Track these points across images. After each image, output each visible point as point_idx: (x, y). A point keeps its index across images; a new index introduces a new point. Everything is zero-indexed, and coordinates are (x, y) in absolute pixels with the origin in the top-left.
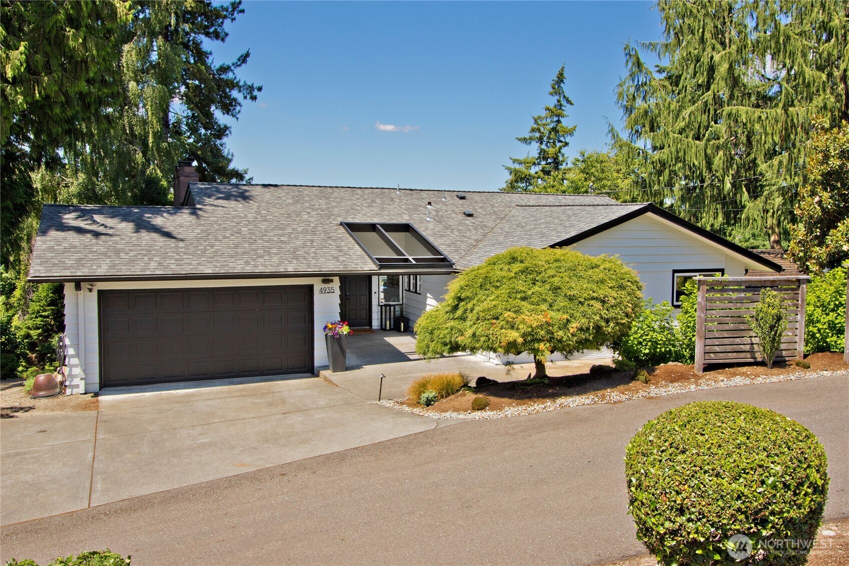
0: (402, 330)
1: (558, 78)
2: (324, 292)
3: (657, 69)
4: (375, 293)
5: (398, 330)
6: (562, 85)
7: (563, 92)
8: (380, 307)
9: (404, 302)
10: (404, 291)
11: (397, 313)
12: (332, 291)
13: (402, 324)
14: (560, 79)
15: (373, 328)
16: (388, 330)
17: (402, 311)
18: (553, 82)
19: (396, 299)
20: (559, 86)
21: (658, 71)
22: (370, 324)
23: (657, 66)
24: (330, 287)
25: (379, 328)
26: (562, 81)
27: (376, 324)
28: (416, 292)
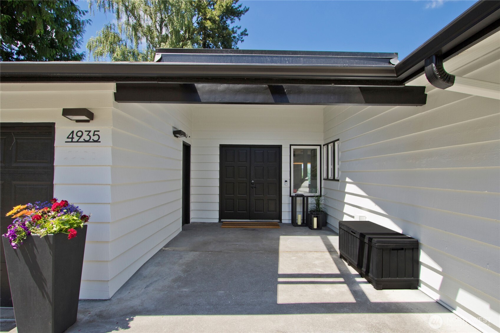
0: (315, 226)
2: (76, 139)
4: (286, 181)
5: (311, 227)
8: (291, 198)
9: (322, 194)
10: (323, 181)
11: (309, 206)
12: (96, 138)
13: (315, 219)
15: (283, 221)
16: (300, 226)
17: (318, 204)
19: (314, 190)
22: (280, 218)
24: (93, 129)
25: (290, 222)
27: (286, 217)
28: (334, 179)
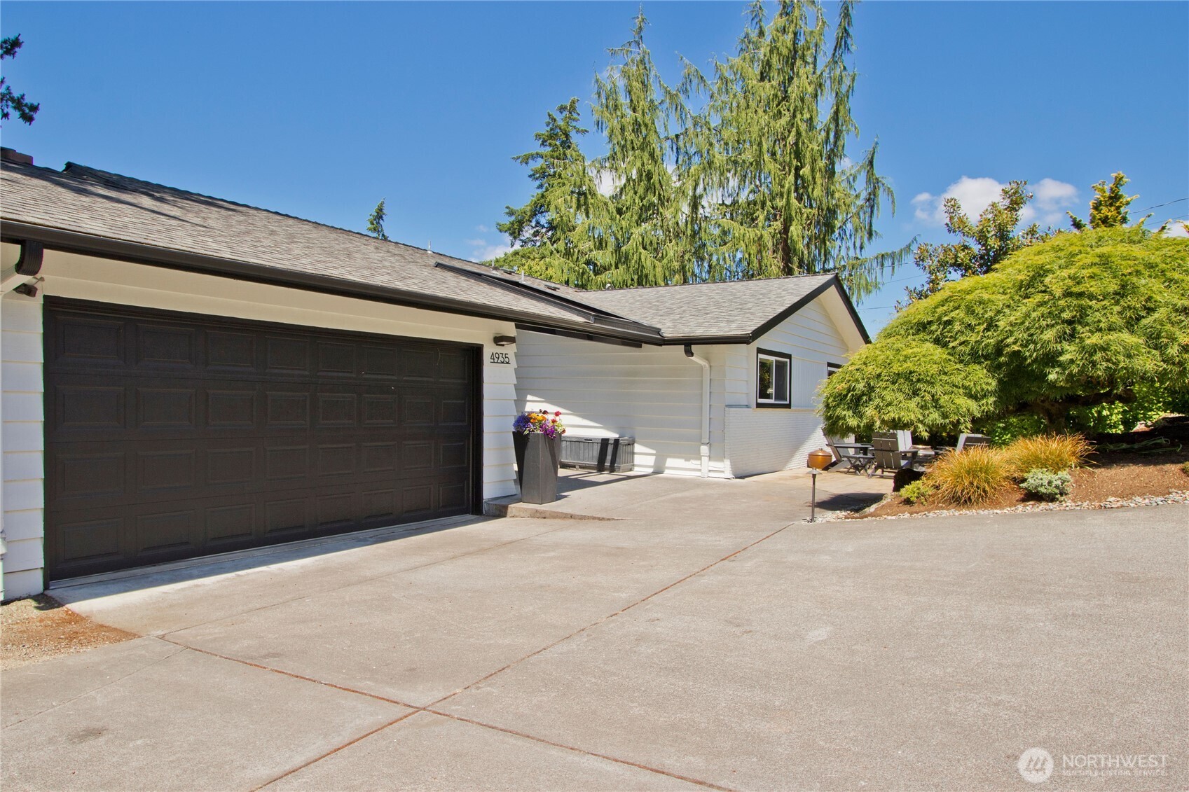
1: (378, 213)
2: (496, 361)
3: (507, 210)
6: (381, 222)
7: (382, 230)
12: (507, 360)
14: (379, 215)
18: (371, 217)
20: (378, 223)
21: (507, 213)
23: (508, 208)
24: (505, 352)
26: (381, 217)
